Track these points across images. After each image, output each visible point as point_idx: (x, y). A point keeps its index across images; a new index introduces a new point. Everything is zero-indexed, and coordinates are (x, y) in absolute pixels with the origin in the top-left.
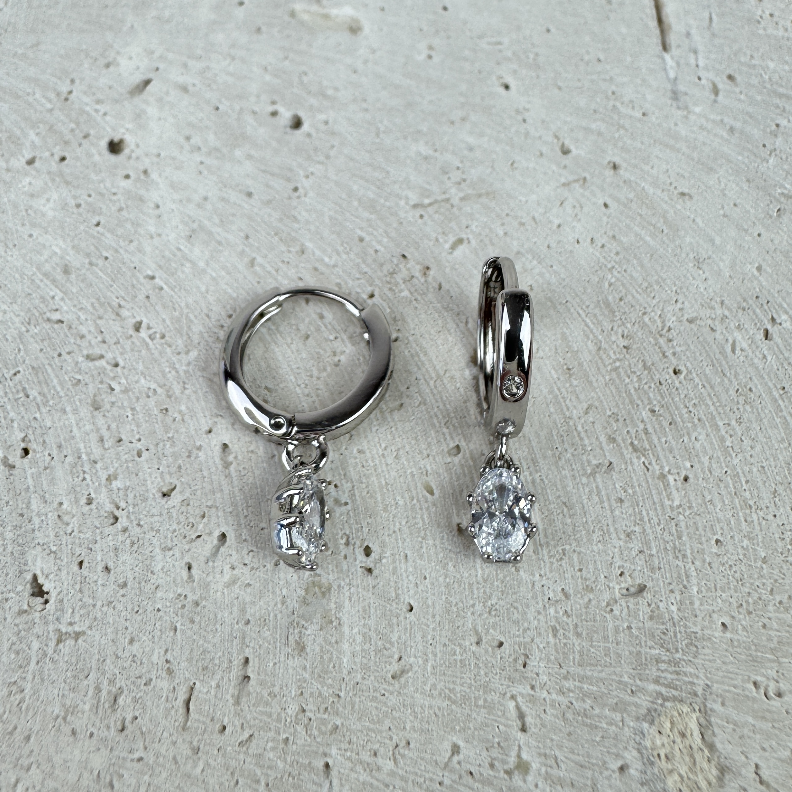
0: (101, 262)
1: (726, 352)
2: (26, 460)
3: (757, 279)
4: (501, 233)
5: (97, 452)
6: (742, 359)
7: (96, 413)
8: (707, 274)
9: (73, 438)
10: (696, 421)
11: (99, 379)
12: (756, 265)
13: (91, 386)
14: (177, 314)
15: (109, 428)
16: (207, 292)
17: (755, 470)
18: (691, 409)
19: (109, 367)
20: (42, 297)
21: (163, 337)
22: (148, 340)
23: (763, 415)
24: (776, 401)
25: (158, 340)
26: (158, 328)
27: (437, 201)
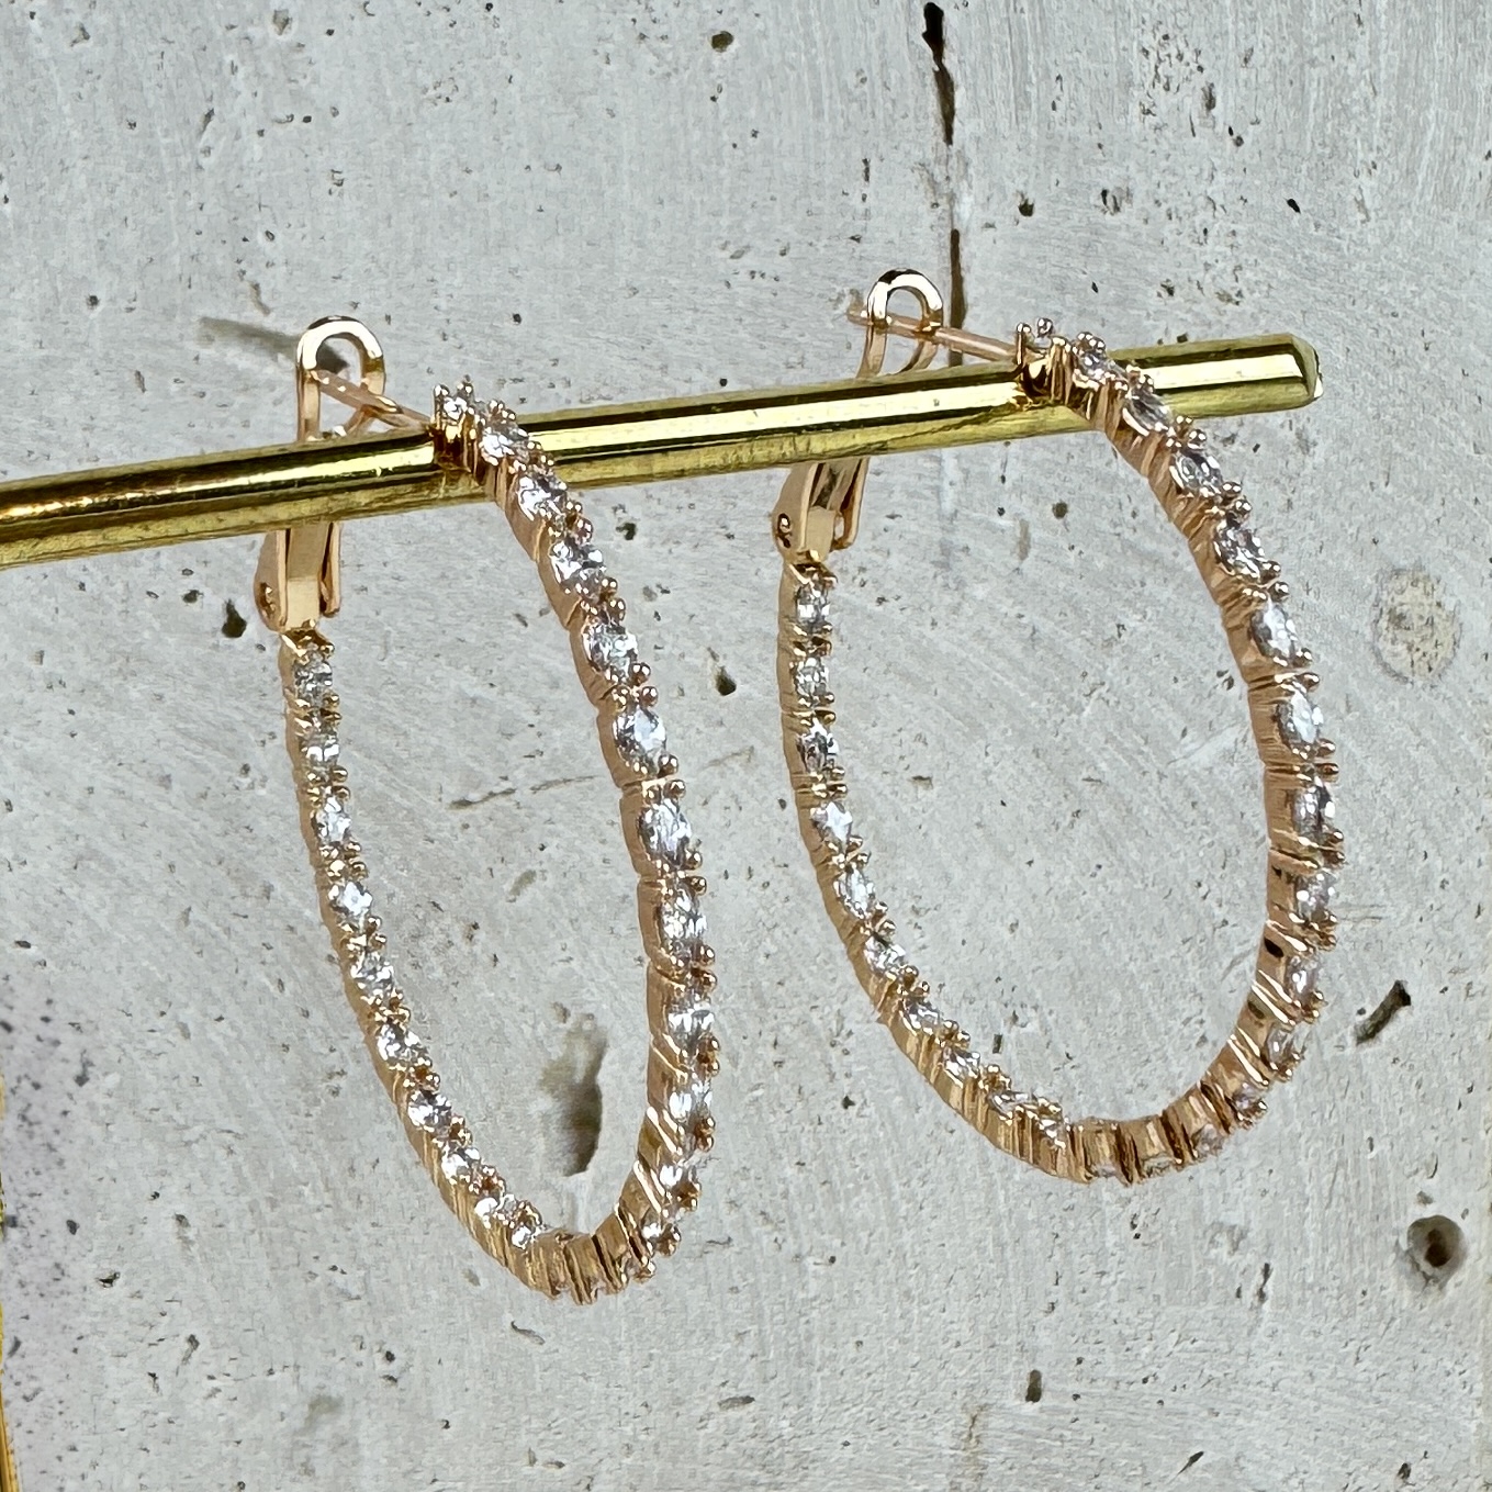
3: (1005, 946)
12: (1010, 921)
27: (492, 794)
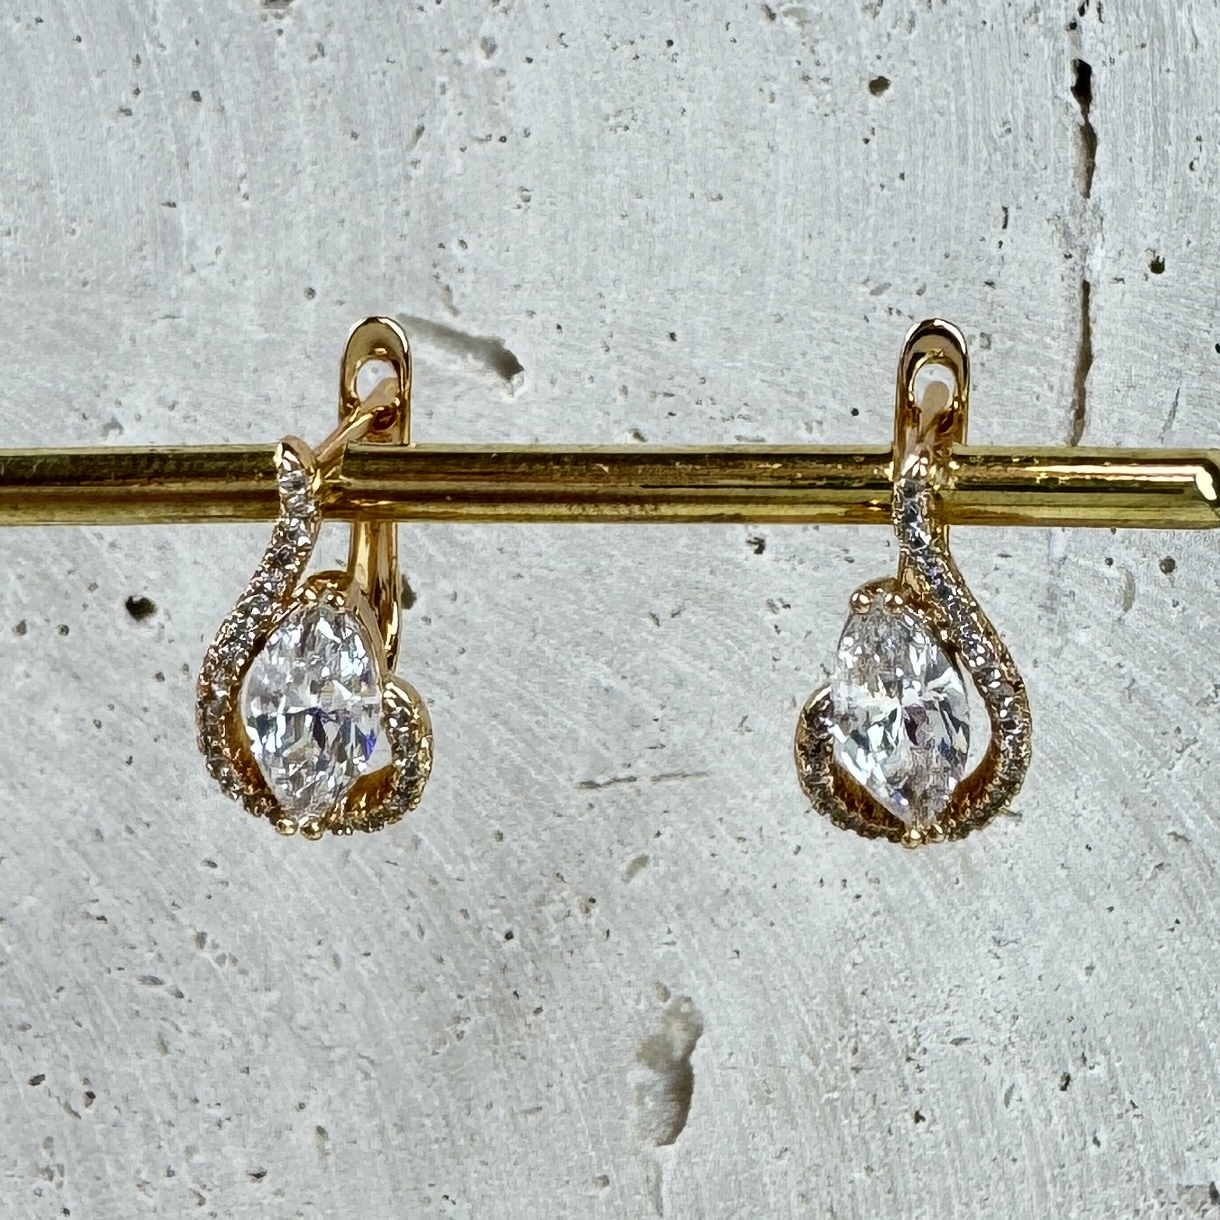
0: (141, 830)
1: (994, 1100)
2: (90, 1111)
3: (1079, 988)
5: (171, 1115)
6: (1016, 1114)
8: (1005, 969)
9: (141, 1091)
11: (161, 1015)
12: (1087, 964)
13: (152, 1022)
14: (249, 930)
15: (181, 1084)
19: (170, 998)
20: (73, 879)
21: (234, 961)
22: (215, 966)
25: (227, 966)
26: (227, 948)
27: (616, 780)
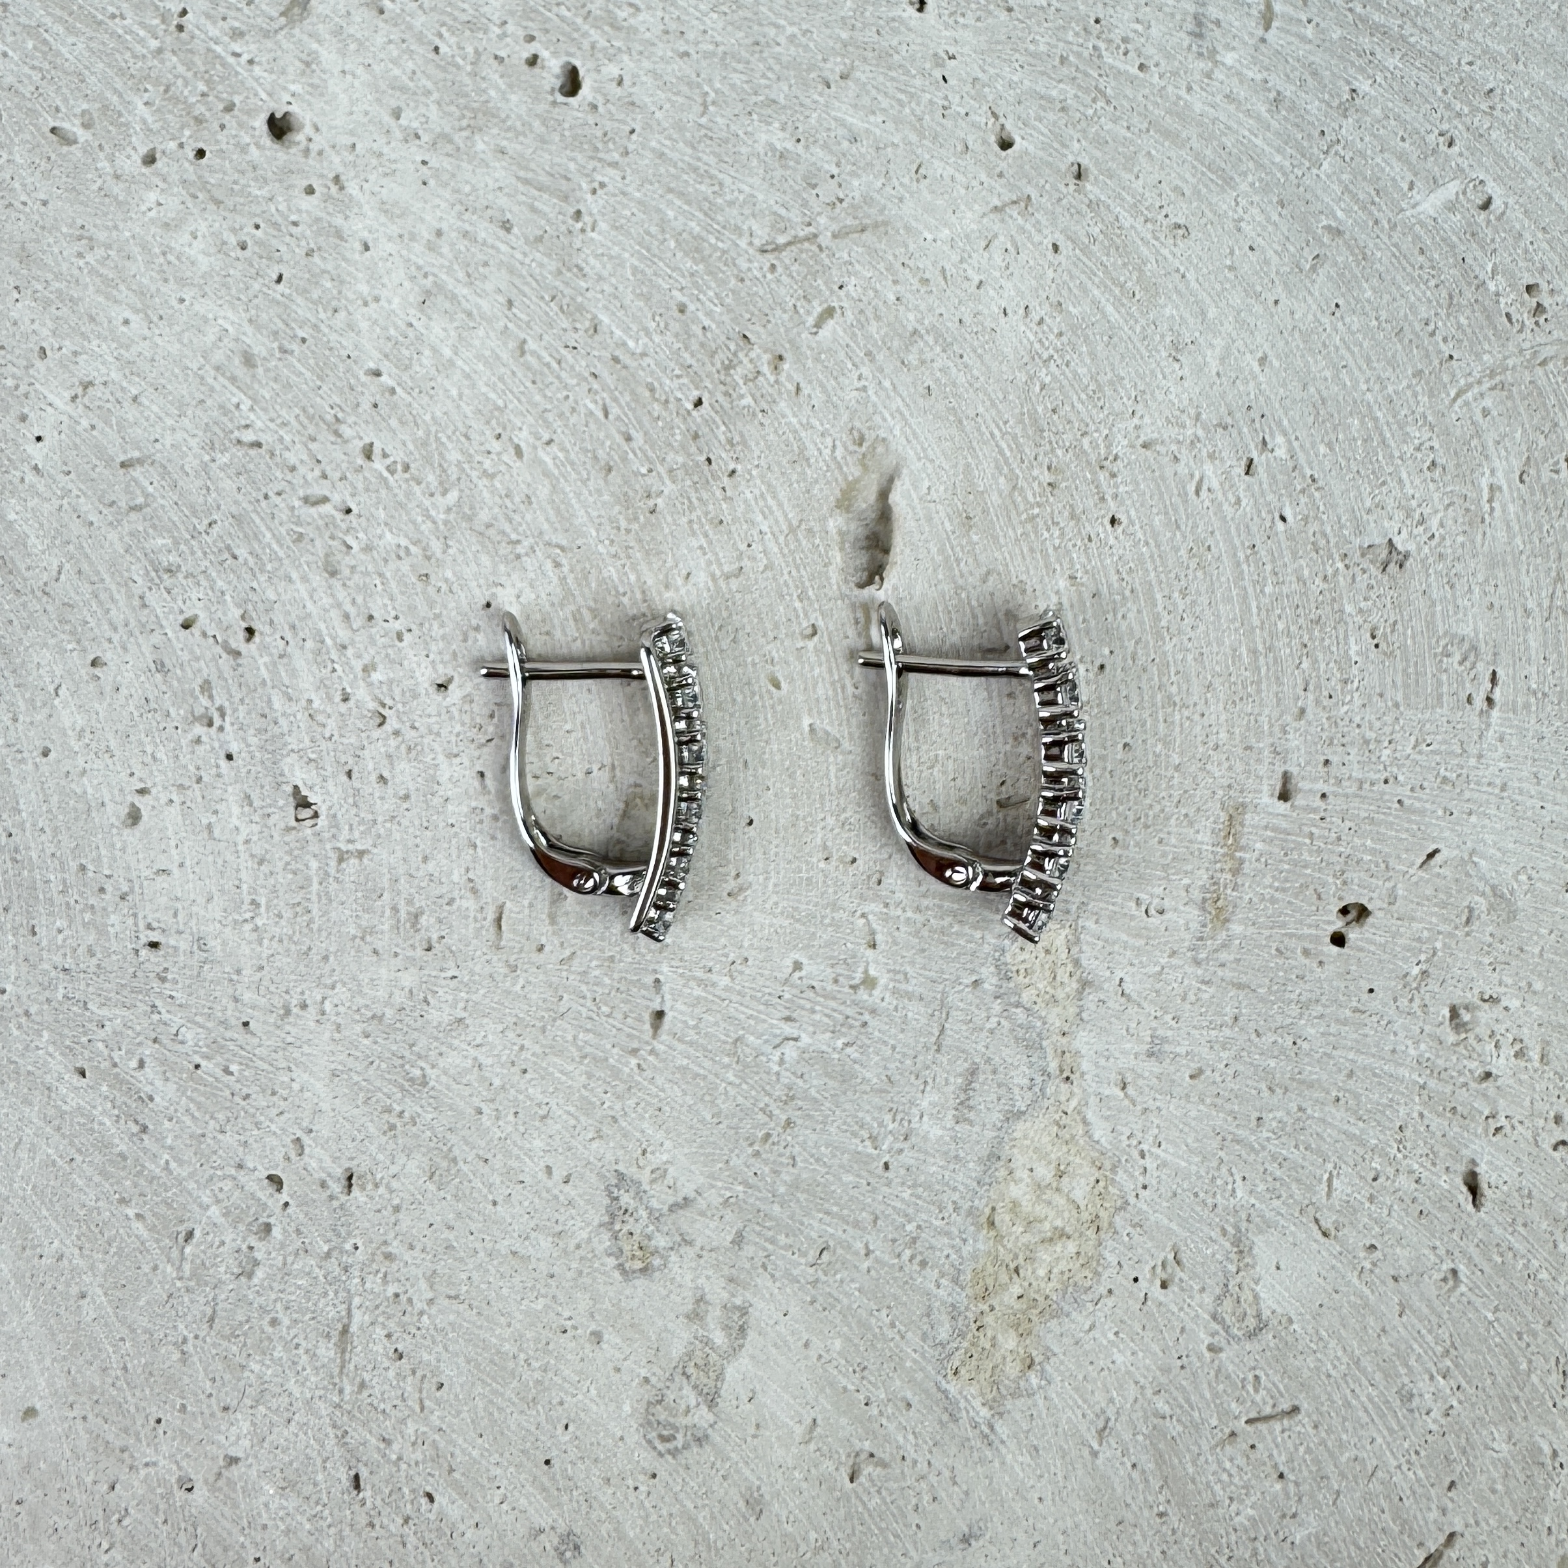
0: (295, 347)
1: (1186, 494)
2: (252, 646)
3: (1255, 378)
4: (892, 298)
5: (343, 634)
6: (1207, 503)
7: (333, 581)
8: (1186, 372)
9: (309, 615)
10: (1127, 593)
11: (328, 534)
12: (1260, 355)
13: (318, 543)
14: (420, 433)
15: (354, 602)
16: (461, 396)
17: (1190, 657)
18: (1124, 575)
19: (339, 516)
20: (221, 407)
21: (406, 468)
22: (386, 474)
23: (1217, 585)
24: (1238, 564)
25: (399, 474)
26: (398, 456)
27: (797, 239)
